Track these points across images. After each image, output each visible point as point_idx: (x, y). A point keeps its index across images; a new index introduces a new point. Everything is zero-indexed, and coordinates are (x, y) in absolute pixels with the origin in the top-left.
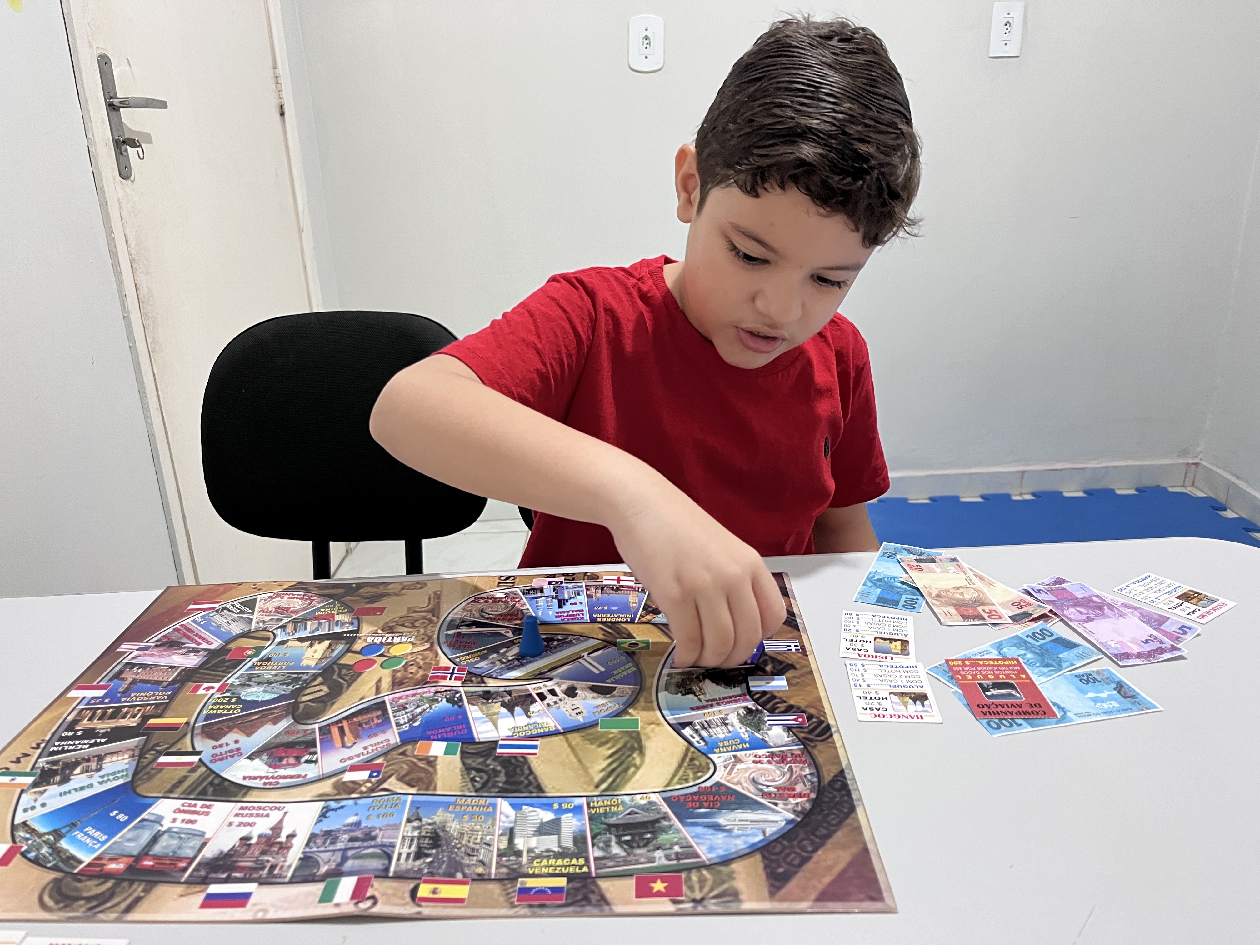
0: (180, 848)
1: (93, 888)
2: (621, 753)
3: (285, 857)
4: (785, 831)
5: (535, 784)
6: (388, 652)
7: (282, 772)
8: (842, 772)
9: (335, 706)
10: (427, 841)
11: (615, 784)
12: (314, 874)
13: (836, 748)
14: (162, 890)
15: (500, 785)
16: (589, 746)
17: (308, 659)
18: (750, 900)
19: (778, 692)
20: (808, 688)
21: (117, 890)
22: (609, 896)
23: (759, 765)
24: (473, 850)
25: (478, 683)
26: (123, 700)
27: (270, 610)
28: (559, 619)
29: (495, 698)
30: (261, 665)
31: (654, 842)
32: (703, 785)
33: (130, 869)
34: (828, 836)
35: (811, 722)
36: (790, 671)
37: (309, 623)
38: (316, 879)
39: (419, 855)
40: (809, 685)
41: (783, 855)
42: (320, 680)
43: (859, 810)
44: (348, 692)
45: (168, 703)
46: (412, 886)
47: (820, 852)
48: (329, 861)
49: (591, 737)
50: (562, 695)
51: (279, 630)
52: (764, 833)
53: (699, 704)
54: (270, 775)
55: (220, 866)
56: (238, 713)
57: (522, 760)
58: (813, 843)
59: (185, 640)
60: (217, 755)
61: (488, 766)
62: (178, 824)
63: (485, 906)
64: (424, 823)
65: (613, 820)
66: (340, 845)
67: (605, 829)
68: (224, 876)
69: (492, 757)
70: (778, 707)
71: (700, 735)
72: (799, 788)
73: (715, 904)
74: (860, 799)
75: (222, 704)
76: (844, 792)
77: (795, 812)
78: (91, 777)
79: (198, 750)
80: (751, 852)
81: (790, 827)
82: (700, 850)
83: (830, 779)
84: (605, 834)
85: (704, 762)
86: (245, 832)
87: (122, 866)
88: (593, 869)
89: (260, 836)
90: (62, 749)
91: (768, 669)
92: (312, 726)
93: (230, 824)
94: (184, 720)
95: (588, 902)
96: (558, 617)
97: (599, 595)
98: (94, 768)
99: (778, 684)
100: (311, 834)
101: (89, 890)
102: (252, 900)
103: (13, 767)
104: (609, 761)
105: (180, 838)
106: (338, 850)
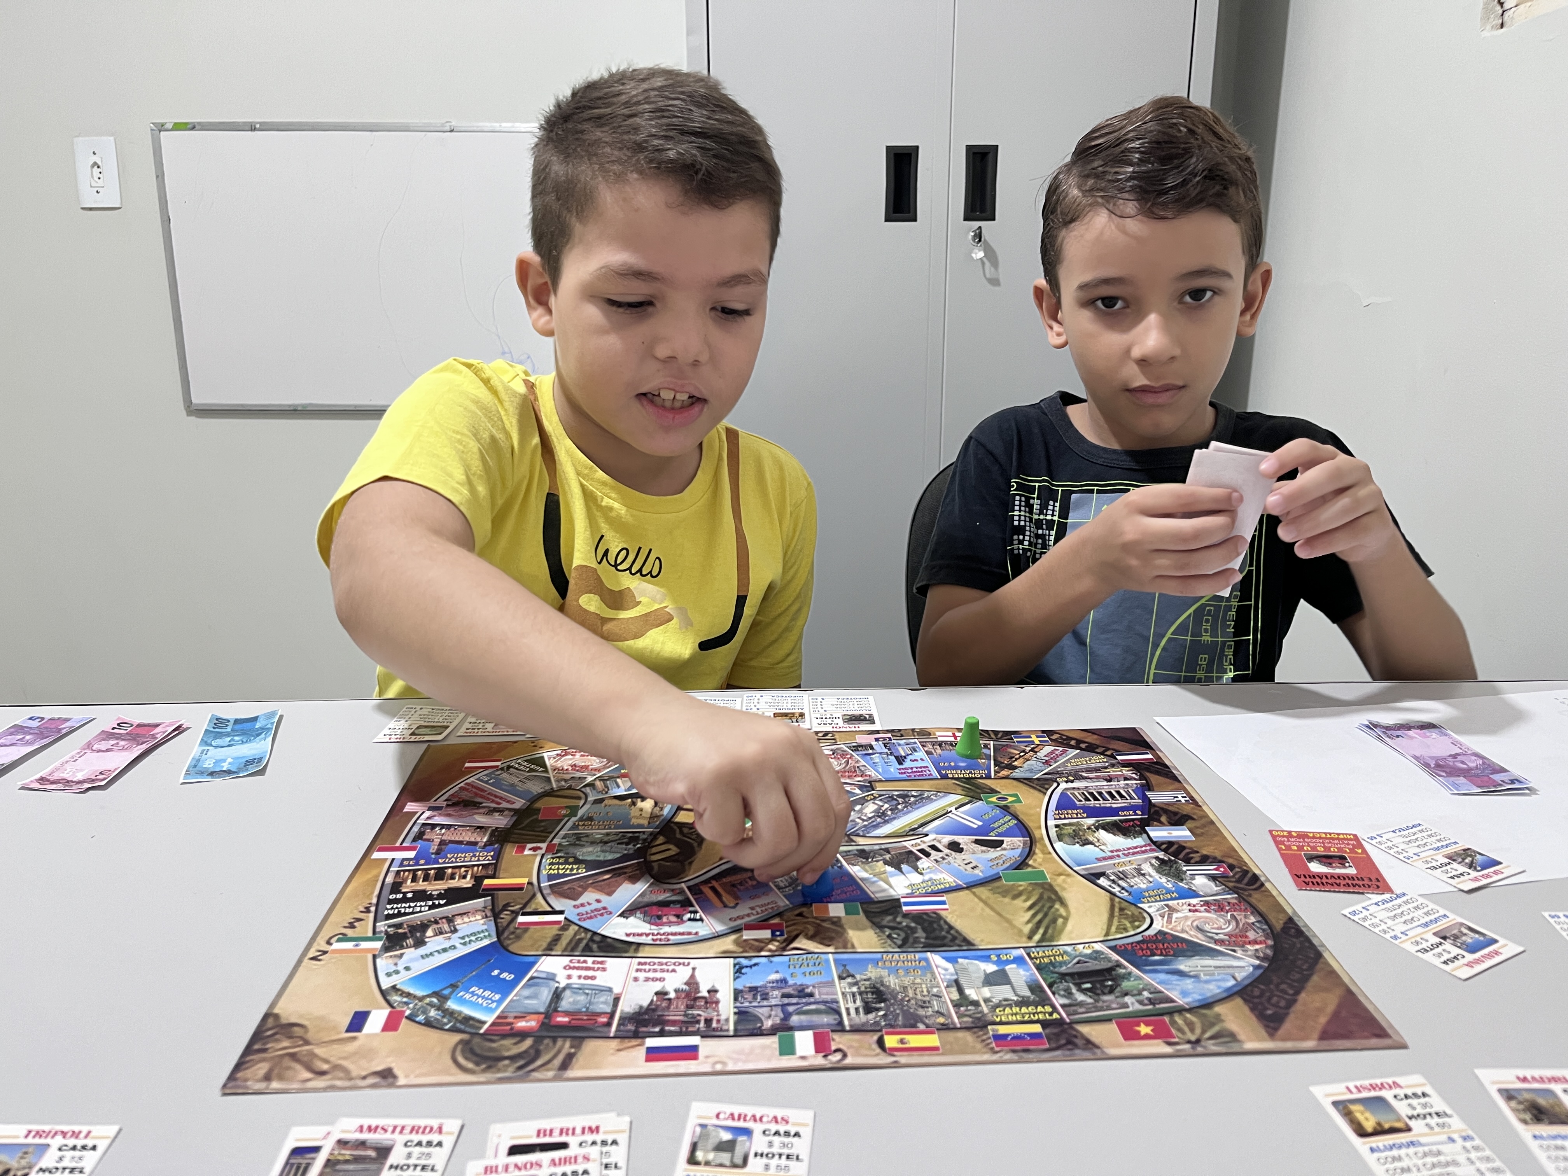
0: (590, 1003)
1: (511, 1048)
2: (1040, 905)
3: (718, 1011)
4: (1256, 976)
5: (960, 937)
7: (666, 929)
8: (1291, 919)
9: (694, 866)
11: (1049, 935)
12: (759, 1028)
13: (1273, 897)
14: (591, 1045)
15: (923, 940)
16: (1001, 899)
17: (637, 817)
18: (1251, 1041)
19: (1186, 842)
20: (1217, 838)
21: (542, 1047)
22: (1094, 1040)
23: (1197, 914)
24: (924, 1002)
26: (440, 861)
27: (566, 768)
28: (904, 776)
29: (874, 857)
30: (583, 825)
31: (1118, 989)
32: (1147, 933)
33: (543, 1025)
34: (1306, 979)
35: (1234, 871)
36: (1189, 821)
37: (619, 780)
38: (765, 1033)
39: (869, 1009)
40: (1215, 835)
41: (1265, 998)
42: (661, 839)
43: (1326, 955)
44: (700, 854)
45: (496, 864)
46: (876, 1038)
47: (1303, 995)
48: (770, 1016)
49: (1000, 890)
50: (947, 851)
51: (588, 789)
52: (1235, 978)
53: (1103, 855)
54: (656, 932)
55: (645, 1020)
56: (583, 872)
57: (935, 915)
58: (1291, 987)
59: (479, 800)
60: (583, 914)
62: (574, 980)
63: (965, 1053)
65: (1063, 969)
66: (774, 1002)
67: (1059, 978)
68: (657, 1029)
70: (1192, 858)
71: (1119, 885)
73: (1214, 1045)
74: (1323, 945)
76: (1301, 939)
77: (1258, 958)
78: (449, 938)
79: (557, 909)
80: (1229, 996)
81: (1260, 972)
82: (1172, 995)
83: (1282, 925)
84: (1061, 982)
85: (1136, 912)
86: (658, 986)
87: (533, 1024)
88: (1064, 1015)
89: (676, 991)
90: (396, 911)
91: (1163, 819)
92: (678, 886)
93: (636, 979)
94: (525, 881)
95: (1076, 1046)
96: (902, 773)
97: (939, 751)
98: (448, 929)
99: (1181, 834)
100: (735, 990)
101: (509, 1050)
102: (702, 1052)
103: (350, 932)
104: (1031, 913)
105: (587, 994)
106: (775, 1005)
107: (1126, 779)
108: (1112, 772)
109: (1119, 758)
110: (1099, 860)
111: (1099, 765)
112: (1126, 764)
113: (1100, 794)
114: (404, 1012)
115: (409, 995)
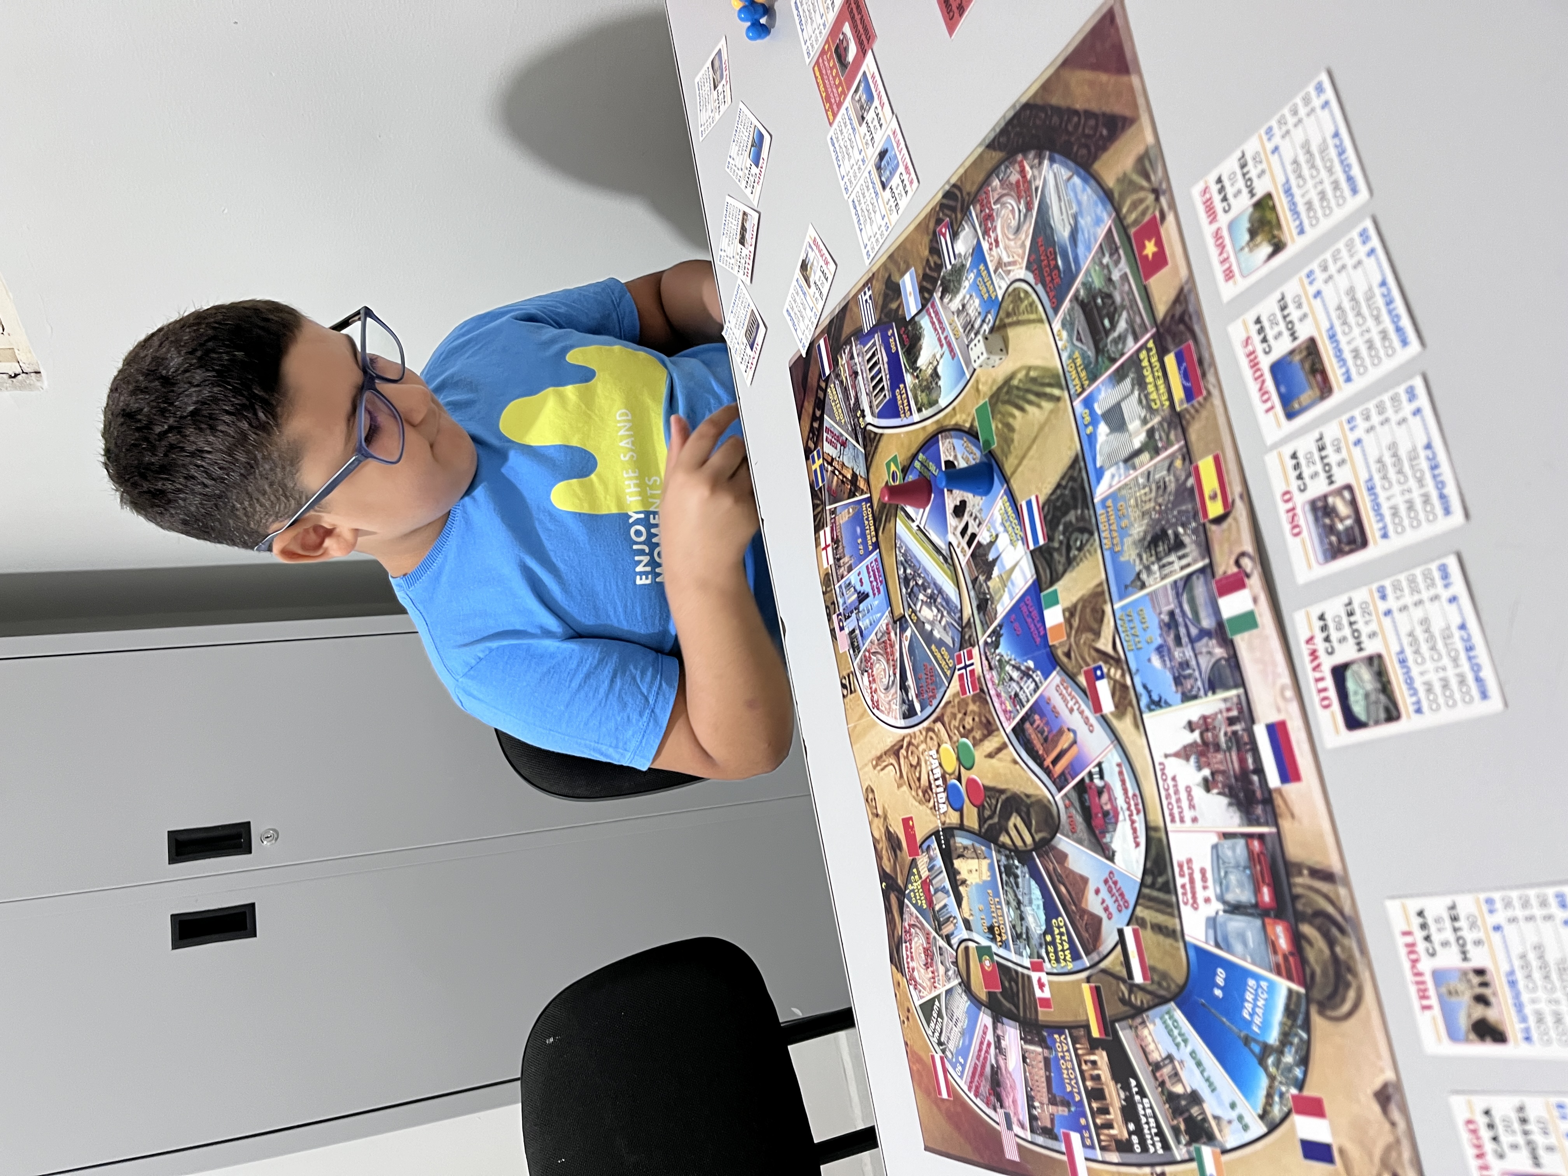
0: (1237, 866)
2: (1016, 400)
3: (1216, 714)
4: (1063, 159)
6: (953, 773)
7: (1121, 802)
8: (990, 146)
9: (1030, 791)
10: (1161, 549)
11: (1052, 381)
12: (1227, 660)
13: (966, 172)
14: (1293, 851)
15: (1079, 512)
16: (1016, 443)
17: (981, 875)
18: (1142, 141)
19: (917, 276)
20: (909, 246)
21: (1309, 911)
22: (1172, 294)
23: (1000, 238)
24: (1158, 488)
25: (970, 627)
26: (1077, 1098)
27: (931, 975)
28: (881, 588)
29: (985, 594)
30: (1000, 935)
31: (1105, 290)
32: (1033, 281)
33: (1279, 915)
34: (1057, 110)
35: (944, 218)
36: (893, 278)
37: (937, 908)
38: (1232, 652)
39: (1179, 544)
40: (905, 249)
41: (1088, 142)
42: (1004, 839)
43: (1024, 100)
44: (1010, 787)
45: (1070, 1028)
46: (1214, 528)
47: (1077, 107)
48: (1208, 653)
50: (966, 517)
51: (953, 941)
52: (1069, 179)
53: (947, 353)
54: (1127, 813)
55: (1246, 796)
56: (1063, 920)
57: (1046, 508)
58: (1069, 120)
59: (988, 1069)
60: (1119, 905)
61: (1061, 542)
62: (1211, 893)
63: (1216, 427)
64: (1141, 567)
65: (1091, 353)
66: (1189, 653)
67: (1103, 355)
68: (1255, 778)
69: (1051, 544)
70: (935, 263)
71: (981, 326)
72: (1015, 177)
73: (1155, 172)
74: (1014, 106)
75: (1056, 952)
76: (1010, 128)
77: (1040, 163)
78: (1181, 1062)
79: (1116, 938)
80: (1093, 178)
81: (1057, 156)
82: (1102, 232)
83: (997, 152)
84: (1107, 351)
85: (1008, 300)
86: (1199, 793)
87: (1279, 929)
88: (1148, 335)
89: (1199, 768)
90: (1157, 1139)
91: (894, 306)
92: (1060, 803)
93: (1195, 820)
94: (1086, 988)
95: (1185, 312)
96: (879, 592)
97: (846, 559)
98: (1170, 1067)
99: (908, 283)
100: (1183, 702)
102: (1274, 718)
104: (1028, 407)
105: (1226, 873)
106: (1193, 649)
107: (852, 358)
108: (845, 374)
109: (827, 372)
111: (839, 390)
112: (834, 363)
113: (873, 378)
114: (1294, 1097)
115: (1269, 1096)
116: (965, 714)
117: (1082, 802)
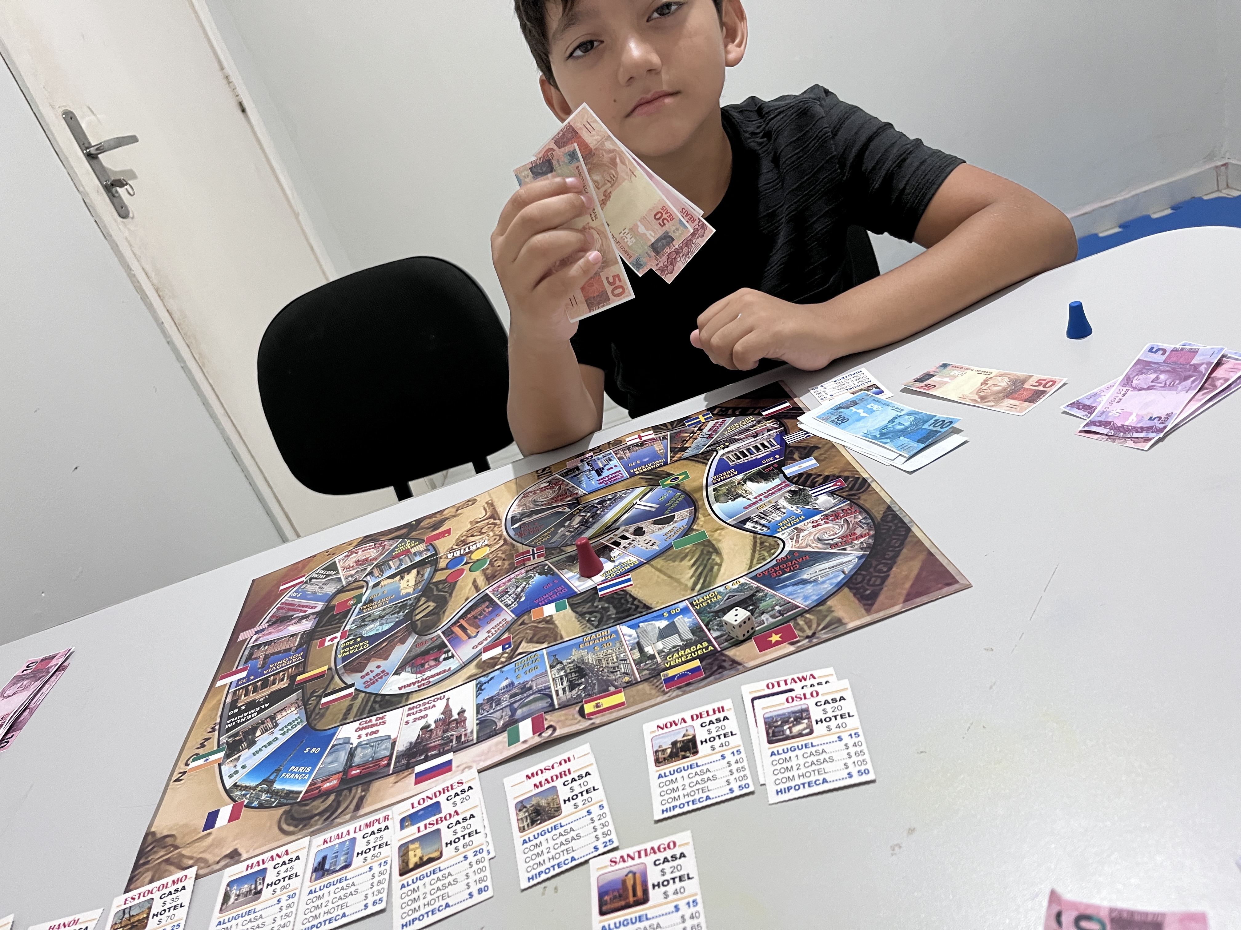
0: (375, 753)
1: (320, 805)
2: (701, 559)
3: (465, 727)
4: (860, 565)
5: (641, 605)
6: (471, 559)
7: (428, 674)
8: (889, 507)
9: (447, 613)
10: (573, 675)
11: (707, 582)
12: (495, 730)
13: (876, 493)
14: (377, 785)
15: (613, 616)
16: (672, 564)
17: (404, 588)
18: (852, 621)
19: (812, 470)
20: (836, 459)
21: (341, 798)
22: (738, 659)
23: (819, 528)
24: (614, 668)
25: (558, 553)
26: (265, 672)
27: (351, 565)
28: (603, 484)
30: (367, 608)
31: (758, 610)
32: (779, 557)
33: (342, 781)
34: (896, 556)
35: (848, 482)
36: (815, 452)
37: (391, 563)
38: (498, 732)
39: (572, 687)
40: (835, 456)
41: (865, 581)
42: (423, 600)
43: (914, 529)
44: (453, 599)
45: (304, 662)
46: (578, 708)
47: (894, 569)
48: (502, 716)
49: (671, 557)
50: (633, 537)
51: (368, 577)
52: (843, 572)
53: (750, 502)
54: (420, 679)
55: (415, 752)
56: (367, 647)
57: (622, 593)
58: (886, 565)
59: (291, 613)
60: (368, 682)
61: (597, 607)
62: (364, 738)
63: (642, 701)
64: (565, 664)
65: (717, 607)
66: (504, 704)
67: (713, 616)
68: (423, 757)
69: (597, 600)
70: (817, 481)
71: (760, 524)
73: (825, 633)
74: (911, 520)
75: (350, 645)
76: (896, 522)
77: (862, 549)
78: (272, 733)
79: (349, 683)
80: (839, 587)
81: (862, 560)
82: (798, 602)
83: (881, 516)
84: (715, 619)
85: (773, 541)
86: (422, 723)
87: (335, 782)
88: (717, 646)
89: (436, 722)
90: (234, 723)
91: (796, 456)
92: (436, 634)
93: (407, 723)
94: (326, 668)
95: (724, 668)
96: (601, 483)
97: (628, 454)
98: (271, 726)
99: (809, 464)
100: (477, 705)
101: (319, 807)
102: (454, 764)
103: (201, 752)
104: (694, 568)
105: (372, 746)
106: (505, 707)
107: (769, 430)
108: (758, 428)
109: (764, 413)
110: (745, 508)
111: (749, 425)
112: (769, 418)
113: (748, 450)
114: (243, 802)
115: (246, 788)
116: (504, 560)
117: (432, 649)
